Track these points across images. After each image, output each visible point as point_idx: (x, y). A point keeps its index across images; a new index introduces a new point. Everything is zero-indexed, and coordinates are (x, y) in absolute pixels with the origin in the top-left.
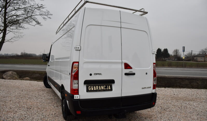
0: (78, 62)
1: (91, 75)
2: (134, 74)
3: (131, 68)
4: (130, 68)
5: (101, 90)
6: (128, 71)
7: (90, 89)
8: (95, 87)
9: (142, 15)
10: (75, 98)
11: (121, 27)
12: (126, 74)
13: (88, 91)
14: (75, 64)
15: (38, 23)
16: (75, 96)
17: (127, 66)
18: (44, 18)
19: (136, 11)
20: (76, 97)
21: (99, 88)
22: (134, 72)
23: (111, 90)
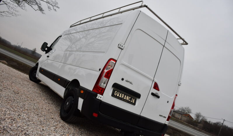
0: (116, 61)
1: (123, 79)
2: (158, 97)
3: (158, 90)
5: (126, 100)
6: (155, 91)
7: (116, 94)
8: (121, 95)
9: (182, 44)
10: (97, 98)
11: (164, 46)
12: (153, 94)
13: (113, 95)
14: (112, 61)
15: (41, 9)
16: (98, 95)
17: (156, 87)
18: (49, 8)
19: (181, 38)
20: (99, 97)
21: (124, 97)
22: (159, 95)
23: (134, 104)
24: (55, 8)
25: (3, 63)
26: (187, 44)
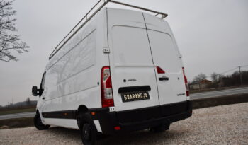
0: (109, 67)
1: (125, 81)
2: (167, 79)
4: (163, 72)
5: (138, 98)
6: (161, 75)
7: (126, 98)
8: (131, 96)
9: (163, 18)
10: (111, 111)
11: (146, 29)
12: (160, 79)
13: (124, 101)
14: (105, 69)
15: (13, 58)
16: (110, 108)
17: (160, 71)
19: (158, 13)
20: (112, 109)
21: (135, 96)
22: (167, 76)
23: (148, 98)
24: (25, 49)
25: (4, 128)
26: (166, 15)
